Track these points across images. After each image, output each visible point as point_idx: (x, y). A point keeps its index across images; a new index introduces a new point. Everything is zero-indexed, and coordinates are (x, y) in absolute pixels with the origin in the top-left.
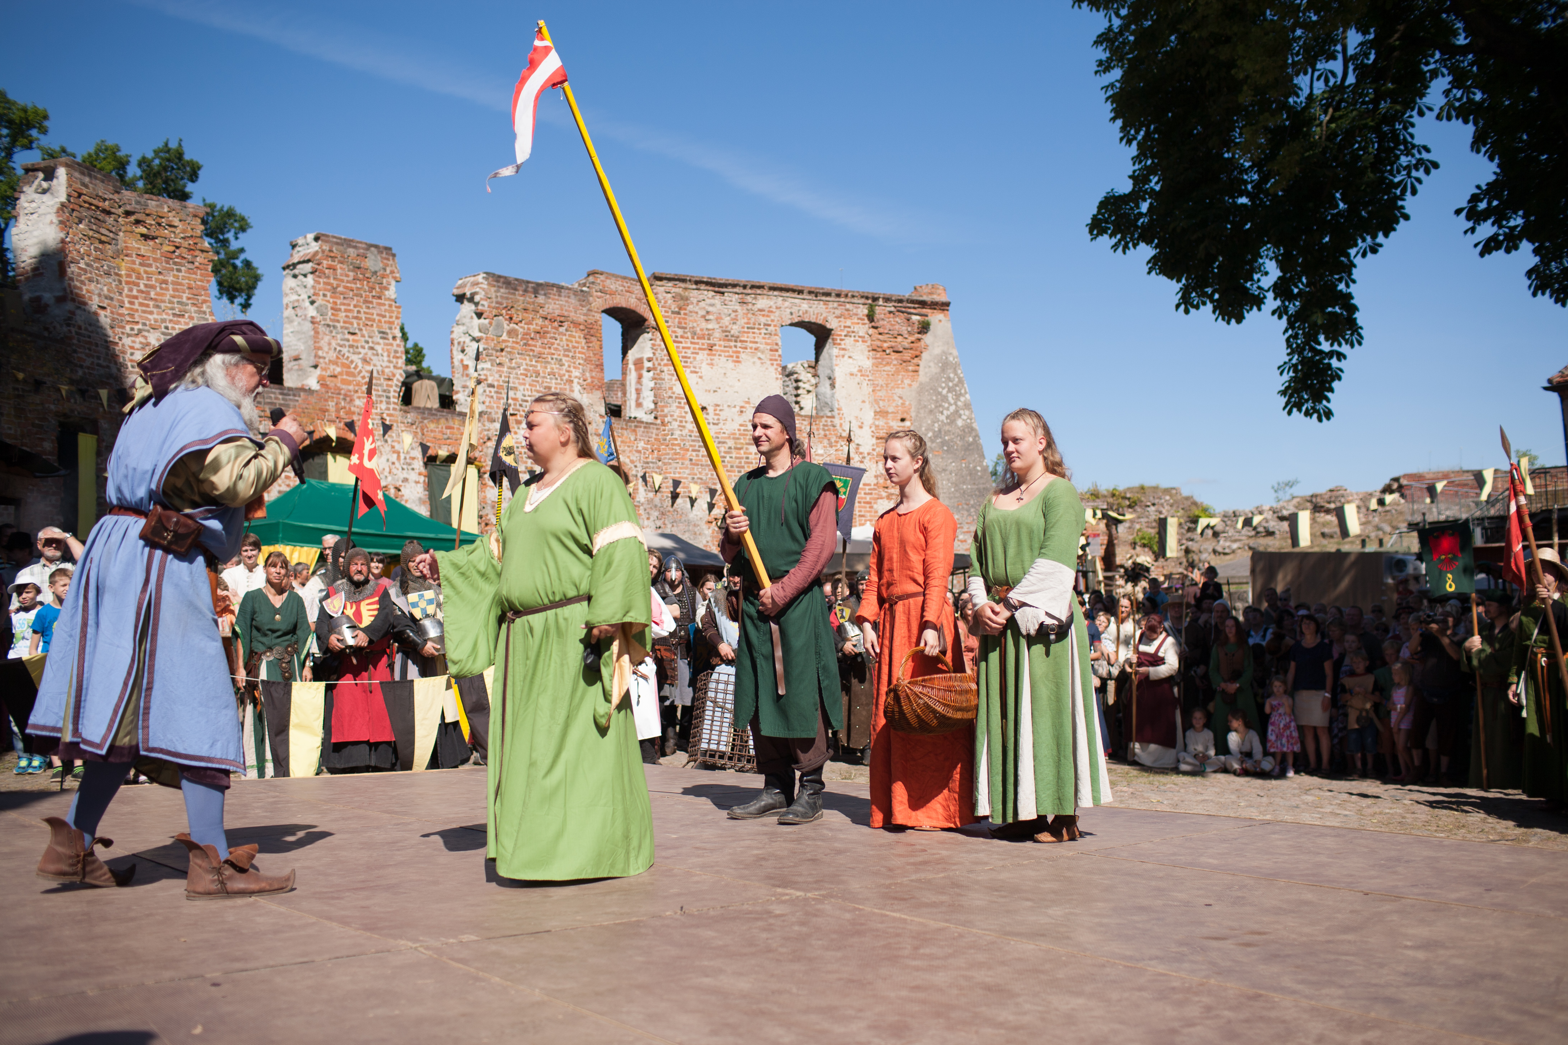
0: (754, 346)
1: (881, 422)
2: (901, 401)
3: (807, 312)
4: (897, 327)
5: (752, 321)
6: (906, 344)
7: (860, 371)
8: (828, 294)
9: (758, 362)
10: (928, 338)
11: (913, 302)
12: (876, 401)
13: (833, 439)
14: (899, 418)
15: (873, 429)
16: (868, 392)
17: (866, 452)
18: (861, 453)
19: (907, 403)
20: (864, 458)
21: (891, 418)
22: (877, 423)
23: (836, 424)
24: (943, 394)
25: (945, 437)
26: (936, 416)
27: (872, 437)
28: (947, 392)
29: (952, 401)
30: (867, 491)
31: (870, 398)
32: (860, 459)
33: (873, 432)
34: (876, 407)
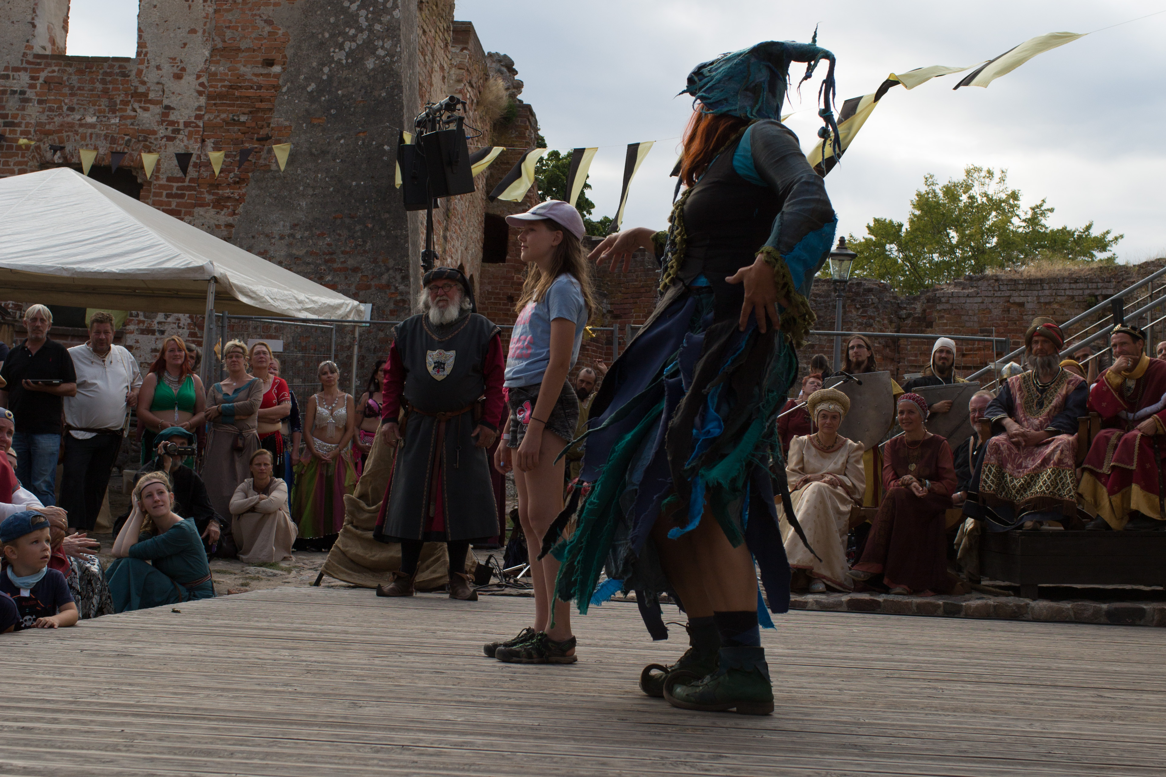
1: (221, 68)
2: (267, 29)
12: (219, 30)
14: (260, 59)
15: (203, 79)
16: (204, 14)
17: (182, 121)
18: (172, 123)
19: (280, 32)
20: (177, 131)
21: (243, 60)
22: (213, 69)
23: (130, 71)
24: (350, 11)
25: (338, 90)
26: (330, 53)
27: (200, 93)
28: (360, 8)
29: (364, 24)
30: (174, 191)
31: (208, 24)
32: (169, 133)
33: (202, 84)
34: (218, 40)
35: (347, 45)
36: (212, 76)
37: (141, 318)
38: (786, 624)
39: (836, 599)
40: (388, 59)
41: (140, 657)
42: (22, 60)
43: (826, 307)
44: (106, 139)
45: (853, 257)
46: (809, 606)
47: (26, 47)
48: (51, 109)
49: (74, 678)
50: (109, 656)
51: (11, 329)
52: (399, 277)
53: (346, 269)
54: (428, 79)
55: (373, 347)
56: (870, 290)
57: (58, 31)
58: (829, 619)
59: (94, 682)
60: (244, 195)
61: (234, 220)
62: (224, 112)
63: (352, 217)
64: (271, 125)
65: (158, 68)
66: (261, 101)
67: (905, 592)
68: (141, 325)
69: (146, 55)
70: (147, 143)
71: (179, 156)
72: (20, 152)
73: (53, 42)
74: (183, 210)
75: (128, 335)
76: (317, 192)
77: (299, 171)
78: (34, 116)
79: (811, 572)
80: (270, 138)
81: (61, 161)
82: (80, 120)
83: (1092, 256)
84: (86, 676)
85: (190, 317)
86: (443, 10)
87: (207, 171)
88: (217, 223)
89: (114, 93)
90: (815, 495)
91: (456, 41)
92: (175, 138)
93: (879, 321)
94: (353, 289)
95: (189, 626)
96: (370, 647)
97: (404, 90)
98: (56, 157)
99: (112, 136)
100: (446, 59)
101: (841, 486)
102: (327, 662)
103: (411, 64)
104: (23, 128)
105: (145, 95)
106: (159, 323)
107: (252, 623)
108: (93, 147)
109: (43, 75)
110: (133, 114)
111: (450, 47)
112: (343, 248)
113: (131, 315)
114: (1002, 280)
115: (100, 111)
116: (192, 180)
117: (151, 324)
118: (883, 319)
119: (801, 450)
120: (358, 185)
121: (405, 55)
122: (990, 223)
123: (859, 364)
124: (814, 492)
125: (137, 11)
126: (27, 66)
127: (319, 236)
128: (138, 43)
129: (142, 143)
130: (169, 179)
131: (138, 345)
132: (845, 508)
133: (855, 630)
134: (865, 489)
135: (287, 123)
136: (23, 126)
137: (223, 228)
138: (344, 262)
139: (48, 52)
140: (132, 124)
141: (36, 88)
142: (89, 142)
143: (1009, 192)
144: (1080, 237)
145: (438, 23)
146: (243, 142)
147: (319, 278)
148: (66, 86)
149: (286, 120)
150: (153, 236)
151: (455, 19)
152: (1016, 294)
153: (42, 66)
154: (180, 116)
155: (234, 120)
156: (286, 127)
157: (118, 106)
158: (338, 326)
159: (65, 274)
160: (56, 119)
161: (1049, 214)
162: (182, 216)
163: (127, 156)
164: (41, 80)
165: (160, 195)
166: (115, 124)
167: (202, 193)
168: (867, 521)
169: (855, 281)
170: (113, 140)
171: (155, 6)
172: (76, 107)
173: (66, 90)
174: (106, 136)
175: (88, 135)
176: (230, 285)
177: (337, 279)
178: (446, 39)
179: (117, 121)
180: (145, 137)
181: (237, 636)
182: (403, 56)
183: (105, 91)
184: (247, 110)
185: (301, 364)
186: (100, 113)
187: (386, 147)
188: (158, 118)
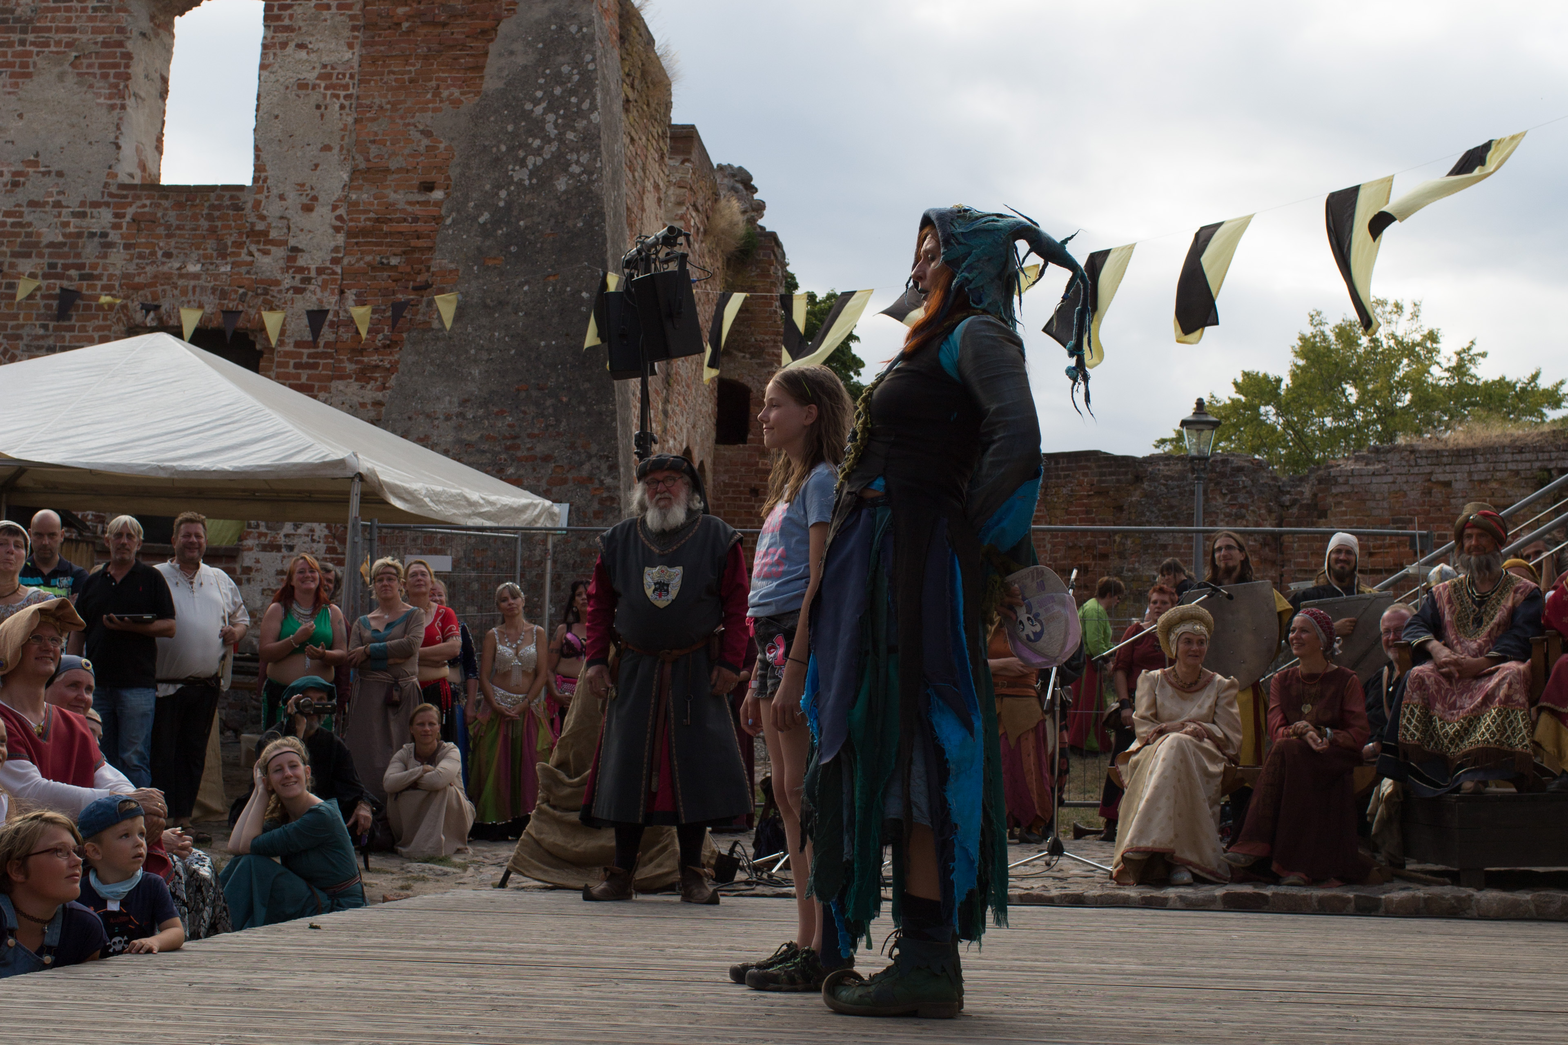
0: (65, 37)
1: (364, 195)
2: (424, 143)
7: (327, 76)
12: (360, 146)
14: (415, 182)
15: (341, 211)
16: (341, 126)
17: (313, 267)
18: (300, 270)
19: (442, 146)
20: (307, 280)
21: (393, 184)
22: (354, 197)
23: (245, 203)
24: (534, 115)
25: (518, 221)
26: (507, 171)
27: (337, 229)
28: (546, 111)
29: (553, 132)
30: (305, 359)
31: (346, 138)
32: (297, 283)
33: (339, 218)
34: (360, 158)
36: (353, 206)
37: (263, 529)
38: (1140, 930)
39: (1207, 893)
40: (584, 177)
41: (268, 992)
42: (103, 193)
43: (1180, 494)
44: (213, 293)
45: (1215, 425)
46: (1170, 904)
47: (108, 174)
48: (141, 256)
49: (180, 1023)
50: (226, 992)
51: (91, 547)
52: (604, 467)
53: (533, 458)
54: (638, 202)
55: (571, 562)
56: (1240, 469)
57: (149, 152)
58: (1198, 921)
59: (207, 1028)
60: (397, 362)
61: (384, 396)
62: (369, 253)
63: (541, 389)
64: (432, 269)
65: (282, 197)
66: (418, 238)
67: (1302, 882)
68: (263, 539)
69: (265, 181)
70: (269, 297)
71: (311, 314)
72: (101, 314)
73: (143, 167)
74: (317, 385)
75: (245, 553)
76: (493, 356)
77: (470, 329)
78: (119, 266)
79: (1172, 857)
80: (430, 286)
81: (154, 324)
82: (180, 269)
83: (1542, 415)
84: (197, 1019)
85: (328, 527)
86: (656, 110)
87: (347, 332)
88: (361, 400)
89: (224, 232)
90: (1173, 751)
91: (674, 151)
92: (304, 290)
93: (1253, 511)
94: (544, 485)
95: (332, 947)
96: (576, 972)
97: (607, 218)
98: (149, 319)
99: (222, 290)
100: (662, 174)
101: (1209, 738)
102: (519, 994)
103: (615, 183)
104: (105, 281)
105: (265, 233)
106: (286, 536)
107: (417, 942)
108: (196, 305)
109: (130, 211)
110: (249, 259)
111: (666, 159)
112: (529, 431)
113: (249, 526)
114: (1420, 452)
115: (205, 257)
116: (327, 345)
117: (275, 538)
118: (1259, 509)
119: (1152, 689)
120: (548, 346)
121: (607, 172)
122: (1400, 374)
123: (1229, 571)
124: (1172, 748)
125: (253, 124)
126: (110, 200)
127: (497, 414)
128: (255, 166)
129: (262, 298)
130: (297, 344)
131: (259, 565)
132: (1216, 768)
133: (1235, 936)
134: (1242, 742)
135: (453, 266)
136: (105, 278)
137: (369, 407)
138: (531, 449)
139: (137, 181)
140: (248, 272)
141: (121, 228)
142: (192, 298)
143: (1426, 332)
144: (1523, 390)
145: (651, 128)
146: (394, 293)
147: (498, 471)
148: (161, 225)
149: (452, 262)
150: (277, 421)
151: (673, 122)
152: (1438, 470)
153: (130, 200)
154: (311, 261)
155: (382, 263)
156: (451, 271)
157: (230, 250)
158: (524, 535)
159: (162, 475)
160: (148, 269)
161: (1480, 360)
162: (316, 393)
163: (243, 315)
164: (128, 218)
165: (285, 365)
166: (225, 273)
167: (341, 361)
168: (1247, 785)
169: (1219, 458)
170: (224, 295)
171: (277, 117)
172: (175, 252)
173: (161, 231)
174: (214, 290)
175: (190, 288)
176: (380, 484)
177: (522, 472)
178: (661, 149)
179: (229, 268)
180: (265, 289)
181: (397, 959)
182: (604, 173)
183: (213, 230)
184: (399, 250)
185: (475, 586)
186: (205, 259)
187: (585, 295)
188: (282, 263)
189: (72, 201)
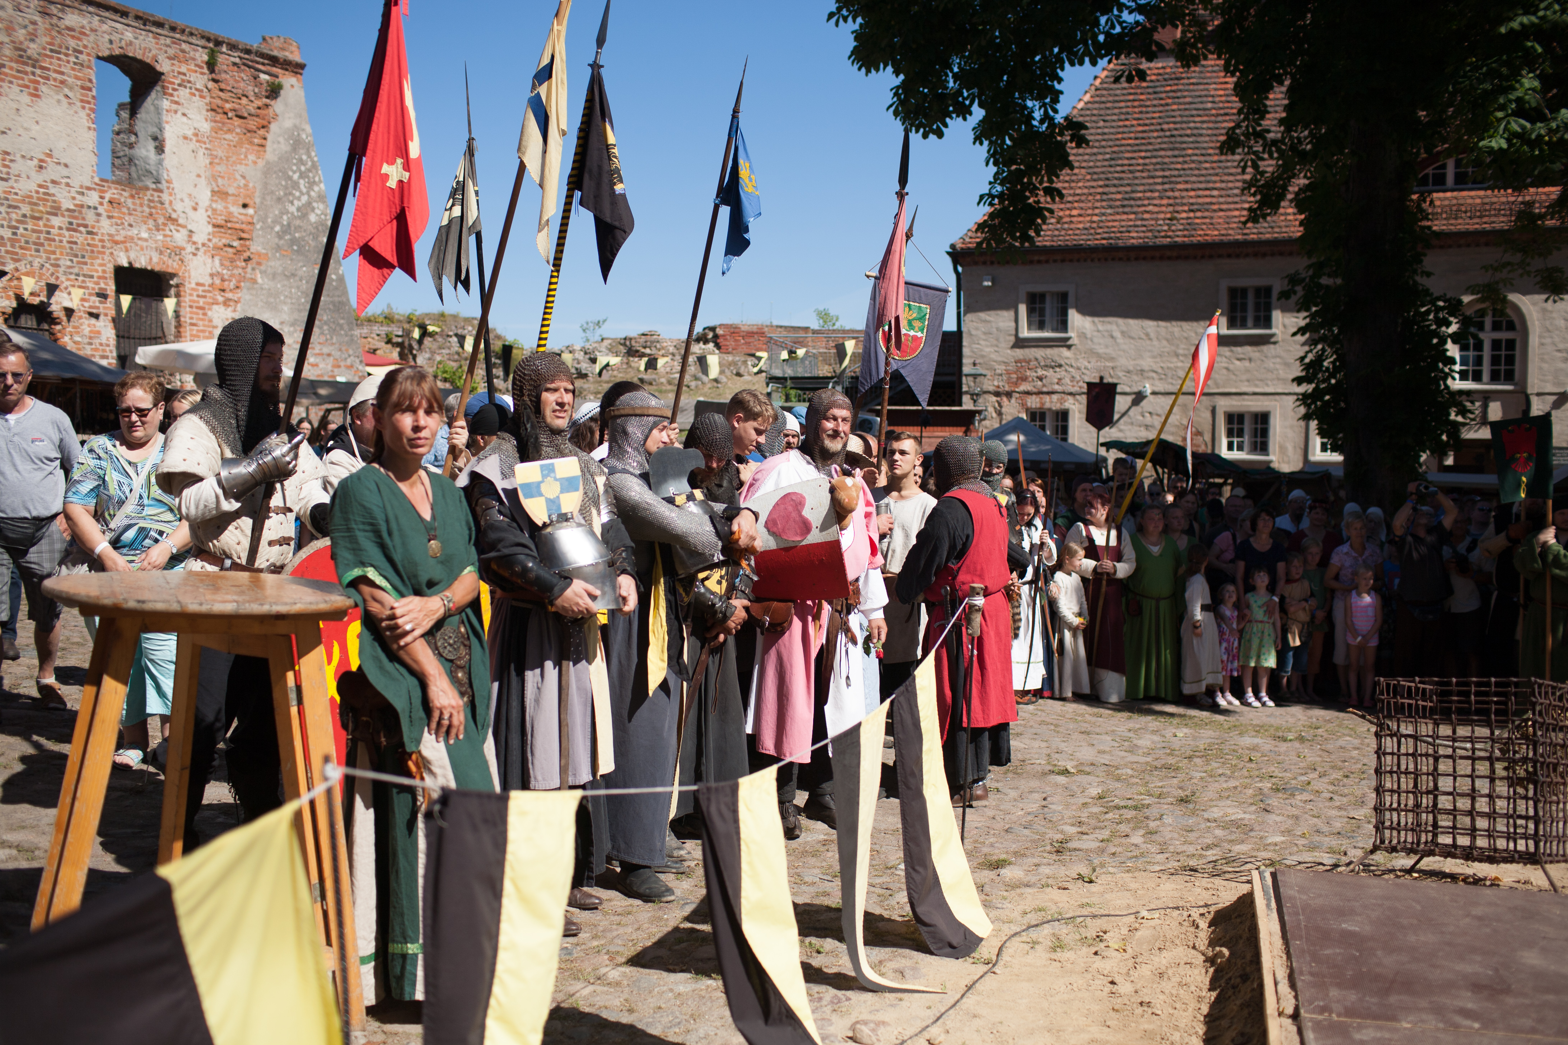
0: (59, 77)
1: (219, 206)
2: (243, 182)
3: (131, 43)
4: (242, 85)
5: (58, 41)
6: (251, 108)
7: (196, 135)
8: (160, 25)
9: (65, 101)
10: (278, 106)
11: (262, 55)
12: (214, 178)
13: (161, 220)
14: (241, 203)
15: (209, 213)
16: (204, 164)
17: (200, 242)
18: (194, 243)
19: (251, 185)
20: (197, 249)
21: (231, 201)
22: (213, 206)
24: (294, 179)
26: (285, 206)
27: (208, 223)
28: (299, 178)
29: (304, 190)
30: (201, 293)
31: (209, 173)
32: (193, 250)
34: (214, 185)
35: (296, 202)
36: (214, 210)
40: (323, 217)
60: (240, 298)
62: (223, 238)
64: (251, 251)
65: (182, 200)
66: (243, 233)
69: (173, 189)
72: (101, 256)
74: (206, 307)
78: (106, 228)
80: (251, 259)
82: (138, 234)
87: (217, 279)
89: (157, 216)
92: (196, 254)
99: (159, 249)
104: (100, 237)
105: (176, 220)
108: (148, 256)
109: (108, 196)
110: (169, 233)
115: (150, 229)
116: (209, 285)
126: (96, 187)
129: (178, 256)
130: (196, 284)
135: (264, 251)
140: (171, 241)
141: (104, 206)
146: (235, 261)
148: (124, 207)
149: (263, 249)
154: (197, 238)
155: (229, 244)
156: (264, 254)
157: (161, 227)
164: (107, 200)
165: (192, 295)
166: (158, 240)
167: (216, 295)
170: (160, 252)
179: (161, 237)
184: (236, 238)
186: (149, 231)
188: (186, 238)
189: (76, 183)
